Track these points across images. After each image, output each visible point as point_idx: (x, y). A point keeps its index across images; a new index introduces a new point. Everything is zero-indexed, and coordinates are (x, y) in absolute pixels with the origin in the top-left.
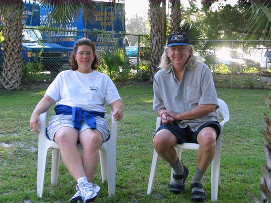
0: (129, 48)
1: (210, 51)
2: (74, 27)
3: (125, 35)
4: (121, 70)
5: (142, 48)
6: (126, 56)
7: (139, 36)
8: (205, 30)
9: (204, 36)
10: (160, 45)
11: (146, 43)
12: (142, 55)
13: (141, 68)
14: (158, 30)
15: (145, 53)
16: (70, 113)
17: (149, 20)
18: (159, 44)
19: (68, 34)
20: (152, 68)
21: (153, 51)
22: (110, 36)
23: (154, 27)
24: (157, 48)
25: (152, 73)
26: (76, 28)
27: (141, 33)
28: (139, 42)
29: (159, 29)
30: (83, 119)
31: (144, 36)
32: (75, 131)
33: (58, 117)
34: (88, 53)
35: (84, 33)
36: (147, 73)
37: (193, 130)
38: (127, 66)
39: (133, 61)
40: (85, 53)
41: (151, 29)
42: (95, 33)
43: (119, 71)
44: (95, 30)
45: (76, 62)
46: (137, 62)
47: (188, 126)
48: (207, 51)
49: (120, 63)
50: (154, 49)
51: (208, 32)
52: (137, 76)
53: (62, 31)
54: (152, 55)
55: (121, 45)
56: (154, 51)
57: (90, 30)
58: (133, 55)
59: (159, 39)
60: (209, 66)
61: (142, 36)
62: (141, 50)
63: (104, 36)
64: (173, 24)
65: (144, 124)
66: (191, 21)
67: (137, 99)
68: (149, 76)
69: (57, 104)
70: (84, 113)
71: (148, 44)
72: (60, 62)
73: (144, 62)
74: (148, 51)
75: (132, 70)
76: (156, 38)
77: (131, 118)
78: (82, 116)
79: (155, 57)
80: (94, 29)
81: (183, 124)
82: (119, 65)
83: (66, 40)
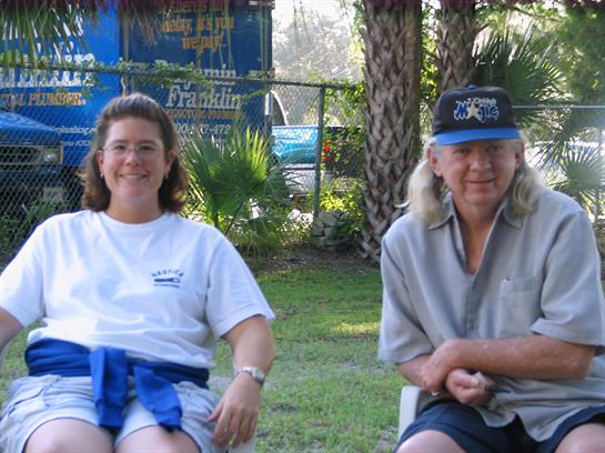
0: (284, 132)
1: (585, 145)
2: (84, 53)
3: (271, 83)
4: (255, 213)
5: (335, 130)
6: (274, 160)
7: (323, 87)
8: (564, 67)
9: (561, 89)
10: (401, 120)
11: (348, 113)
12: (333, 155)
13: (329, 206)
14: (393, 67)
15: (344, 150)
16: (84, 370)
17: (361, 31)
18: (394, 117)
19: (60, 78)
20: (369, 204)
21: (373, 142)
22: (215, 88)
23: (376, 54)
24: (388, 133)
25: (368, 225)
26: (90, 57)
27: (327, 79)
28: (322, 110)
29: (394, 62)
30: (133, 393)
31: (342, 88)
32: (102, 437)
33: (38, 383)
34: (145, 147)
35: (120, 74)
36: (350, 221)
37: (536, 434)
38: (280, 196)
39: (301, 179)
40: (131, 146)
41: (368, 65)
42: (161, 75)
43: (247, 214)
44: (162, 63)
45: (103, 180)
46: (312, 181)
47: (517, 418)
48: (571, 143)
49: (254, 187)
50: (378, 137)
51: (577, 73)
52: (314, 233)
53: (41, 66)
54: (368, 157)
55: (258, 119)
56: (379, 143)
57: (142, 65)
58: (300, 158)
59: (396, 99)
60: (580, 201)
61: (335, 88)
62: (327, 137)
63: (193, 88)
64: (445, 45)
65: (346, 412)
66: (515, 35)
67: (315, 318)
68: (359, 233)
69: (32, 336)
70: (136, 369)
71: (355, 119)
72: (31, 181)
73: (341, 184)
74: (355, 142)
75: (296, 212)
76: (384, 95)
77: (295, 389)
78: (126, 381)
79: (379, 164)
80: (158, 62)
81: (497, 413)
82: (249, 195)
83: (53, 101)
